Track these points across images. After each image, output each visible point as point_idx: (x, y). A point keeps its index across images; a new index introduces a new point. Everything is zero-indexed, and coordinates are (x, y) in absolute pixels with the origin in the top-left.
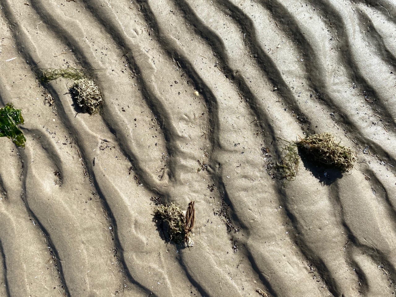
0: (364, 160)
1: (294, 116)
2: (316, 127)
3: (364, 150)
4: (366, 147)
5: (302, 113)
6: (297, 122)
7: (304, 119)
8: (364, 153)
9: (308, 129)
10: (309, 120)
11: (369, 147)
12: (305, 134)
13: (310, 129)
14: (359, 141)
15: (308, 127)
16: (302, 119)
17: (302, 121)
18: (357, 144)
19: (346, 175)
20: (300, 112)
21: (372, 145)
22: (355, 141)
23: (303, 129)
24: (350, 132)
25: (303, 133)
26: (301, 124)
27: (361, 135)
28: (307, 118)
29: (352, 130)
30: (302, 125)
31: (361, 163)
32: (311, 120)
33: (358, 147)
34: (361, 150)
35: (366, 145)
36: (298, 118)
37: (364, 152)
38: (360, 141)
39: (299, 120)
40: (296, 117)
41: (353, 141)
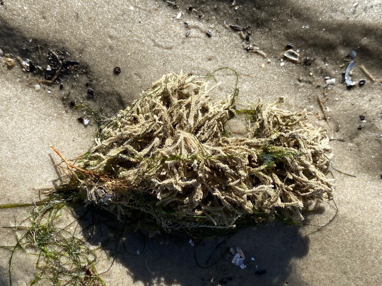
0: (362, 118)
1: (10, 68)
2: (117, 72)
3: (344, 75)
4: (346, 61)
5: (35, 41)
6: (38, 86)
7: (54, 61)
8: (350, 88)
9: (91, 95)
10: (77, 57)
11: (354, 54)
12: (86, 122)
13: (99, 93)
14: (310, 46)
15: (87, 85)
16: (49, 62)
17: (52, 73)
18: (307, 63)
19: (319, 230)
20: (25, 39)
21: (365, 41)
22: (293, 54)
23: (72, 105)
24: (259, 24)
25: (81, 121)
26: (57, 88)
27: (308, 20)
28: (63, 52)
29: (263, 15)
30: (61, 88)
31: (357, 135)
32: (81, 51)
33: (316, 72)
34: (333, 80)
35: (343, 52)
36: (32, 68)
37: (349, 82)
38: (314, 45)
39: (40, 73)
40: (22, 67)
41: (285, 58)
